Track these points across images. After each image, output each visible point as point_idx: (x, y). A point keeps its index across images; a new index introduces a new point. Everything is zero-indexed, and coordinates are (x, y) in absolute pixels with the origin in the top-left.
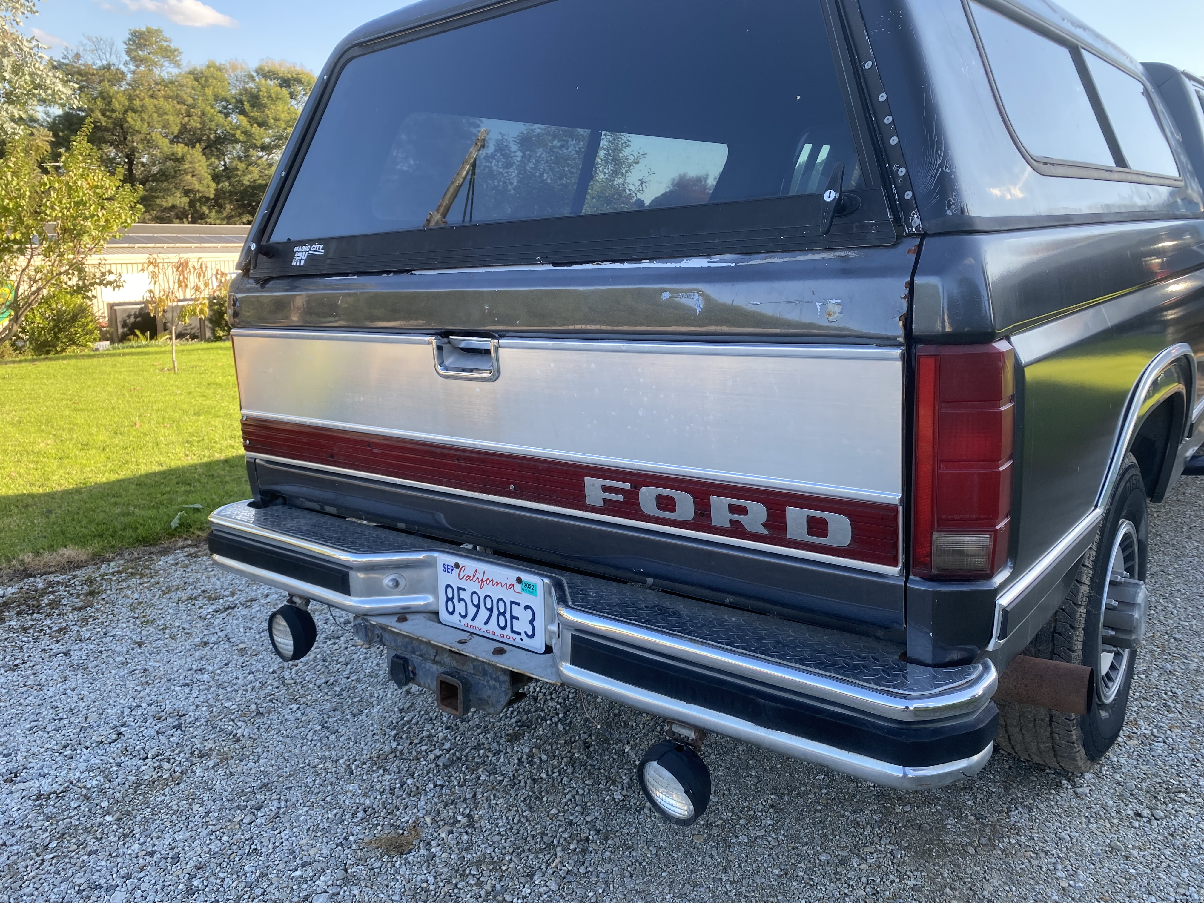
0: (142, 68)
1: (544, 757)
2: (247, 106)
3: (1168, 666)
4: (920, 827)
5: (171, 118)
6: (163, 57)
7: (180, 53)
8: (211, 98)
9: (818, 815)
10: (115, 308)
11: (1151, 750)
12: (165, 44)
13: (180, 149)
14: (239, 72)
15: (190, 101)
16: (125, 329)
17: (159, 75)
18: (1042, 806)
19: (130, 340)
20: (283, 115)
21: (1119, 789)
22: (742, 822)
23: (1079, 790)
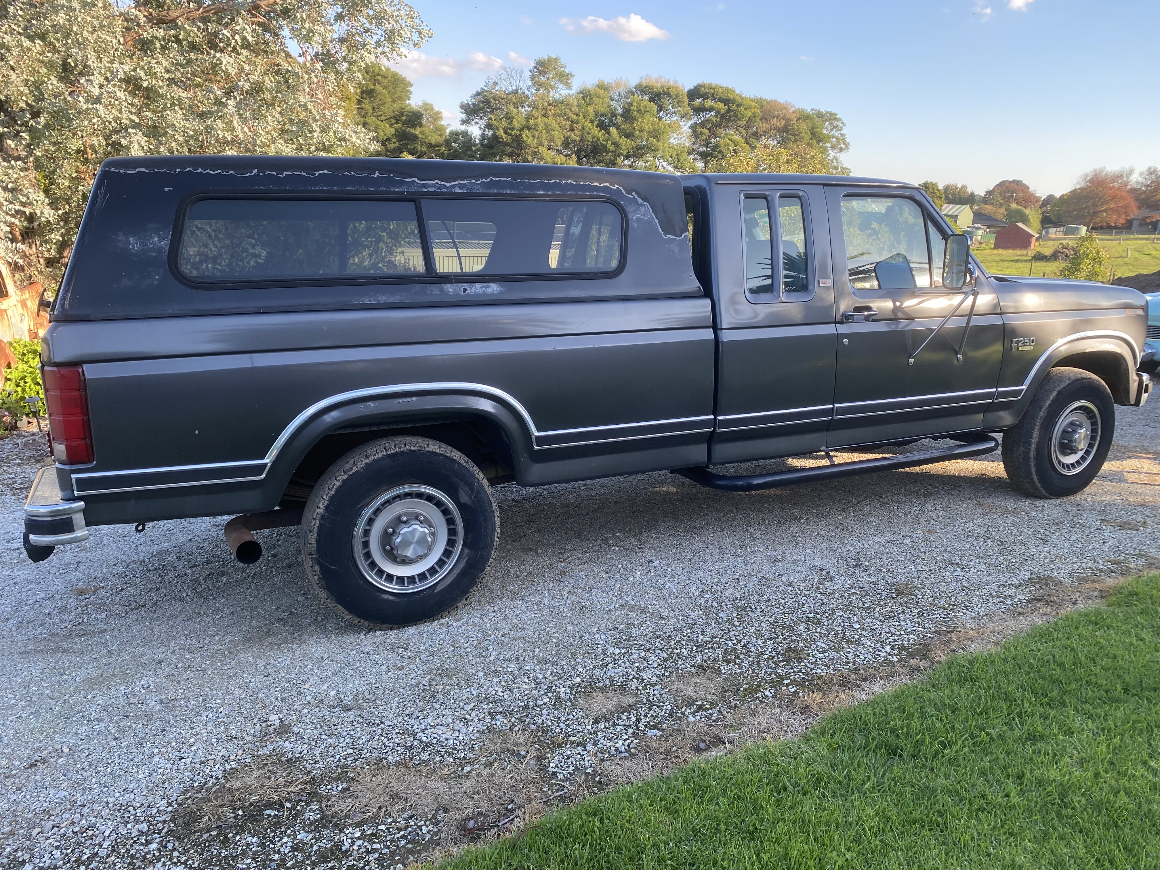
0: (542, 91)
5: (556, 133)
6: (559, 81)
7: (573, 77)
8: (592, 114)
12: (561, 70)
14: (620, 90)
15: (574, 117)
17: (553, 97)
20: (650, 126)
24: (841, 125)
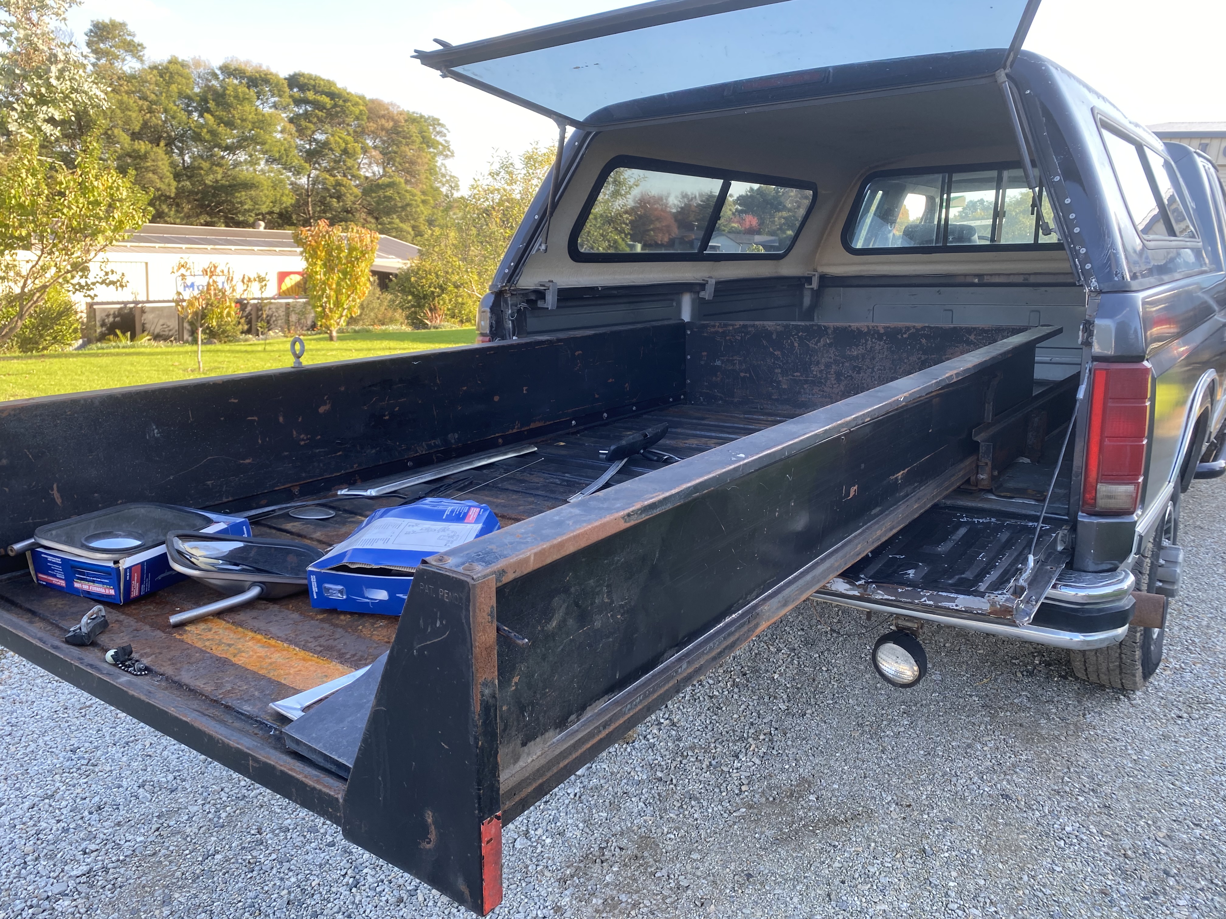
0: (103, 61)
1: (711, 682)
2: (212, 105)
3: (1185, 623)
4: (1021, 725)
5: (134, 115)
6: (126, 51)
7: (144, 48)
8: (175, 95)
9: (941, 718)
10: (95, 307)
11: (1182, 677)
12: (129, 38)
13: (142, 146)
14: (201, 70)
15: (153, 97)
16: (104, 329)
17: (121, 69)
18: (1109, 712)
19: (109, 340)
20: (250, 117)
21: (1163, 702)
22: (885, 723)
23: (1133, 702)
24: (445, 131)
